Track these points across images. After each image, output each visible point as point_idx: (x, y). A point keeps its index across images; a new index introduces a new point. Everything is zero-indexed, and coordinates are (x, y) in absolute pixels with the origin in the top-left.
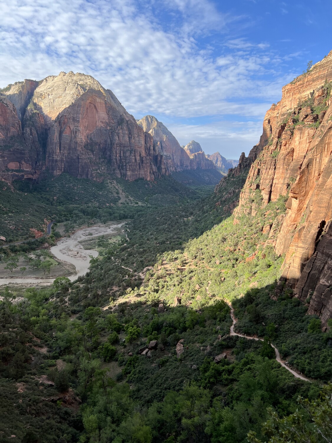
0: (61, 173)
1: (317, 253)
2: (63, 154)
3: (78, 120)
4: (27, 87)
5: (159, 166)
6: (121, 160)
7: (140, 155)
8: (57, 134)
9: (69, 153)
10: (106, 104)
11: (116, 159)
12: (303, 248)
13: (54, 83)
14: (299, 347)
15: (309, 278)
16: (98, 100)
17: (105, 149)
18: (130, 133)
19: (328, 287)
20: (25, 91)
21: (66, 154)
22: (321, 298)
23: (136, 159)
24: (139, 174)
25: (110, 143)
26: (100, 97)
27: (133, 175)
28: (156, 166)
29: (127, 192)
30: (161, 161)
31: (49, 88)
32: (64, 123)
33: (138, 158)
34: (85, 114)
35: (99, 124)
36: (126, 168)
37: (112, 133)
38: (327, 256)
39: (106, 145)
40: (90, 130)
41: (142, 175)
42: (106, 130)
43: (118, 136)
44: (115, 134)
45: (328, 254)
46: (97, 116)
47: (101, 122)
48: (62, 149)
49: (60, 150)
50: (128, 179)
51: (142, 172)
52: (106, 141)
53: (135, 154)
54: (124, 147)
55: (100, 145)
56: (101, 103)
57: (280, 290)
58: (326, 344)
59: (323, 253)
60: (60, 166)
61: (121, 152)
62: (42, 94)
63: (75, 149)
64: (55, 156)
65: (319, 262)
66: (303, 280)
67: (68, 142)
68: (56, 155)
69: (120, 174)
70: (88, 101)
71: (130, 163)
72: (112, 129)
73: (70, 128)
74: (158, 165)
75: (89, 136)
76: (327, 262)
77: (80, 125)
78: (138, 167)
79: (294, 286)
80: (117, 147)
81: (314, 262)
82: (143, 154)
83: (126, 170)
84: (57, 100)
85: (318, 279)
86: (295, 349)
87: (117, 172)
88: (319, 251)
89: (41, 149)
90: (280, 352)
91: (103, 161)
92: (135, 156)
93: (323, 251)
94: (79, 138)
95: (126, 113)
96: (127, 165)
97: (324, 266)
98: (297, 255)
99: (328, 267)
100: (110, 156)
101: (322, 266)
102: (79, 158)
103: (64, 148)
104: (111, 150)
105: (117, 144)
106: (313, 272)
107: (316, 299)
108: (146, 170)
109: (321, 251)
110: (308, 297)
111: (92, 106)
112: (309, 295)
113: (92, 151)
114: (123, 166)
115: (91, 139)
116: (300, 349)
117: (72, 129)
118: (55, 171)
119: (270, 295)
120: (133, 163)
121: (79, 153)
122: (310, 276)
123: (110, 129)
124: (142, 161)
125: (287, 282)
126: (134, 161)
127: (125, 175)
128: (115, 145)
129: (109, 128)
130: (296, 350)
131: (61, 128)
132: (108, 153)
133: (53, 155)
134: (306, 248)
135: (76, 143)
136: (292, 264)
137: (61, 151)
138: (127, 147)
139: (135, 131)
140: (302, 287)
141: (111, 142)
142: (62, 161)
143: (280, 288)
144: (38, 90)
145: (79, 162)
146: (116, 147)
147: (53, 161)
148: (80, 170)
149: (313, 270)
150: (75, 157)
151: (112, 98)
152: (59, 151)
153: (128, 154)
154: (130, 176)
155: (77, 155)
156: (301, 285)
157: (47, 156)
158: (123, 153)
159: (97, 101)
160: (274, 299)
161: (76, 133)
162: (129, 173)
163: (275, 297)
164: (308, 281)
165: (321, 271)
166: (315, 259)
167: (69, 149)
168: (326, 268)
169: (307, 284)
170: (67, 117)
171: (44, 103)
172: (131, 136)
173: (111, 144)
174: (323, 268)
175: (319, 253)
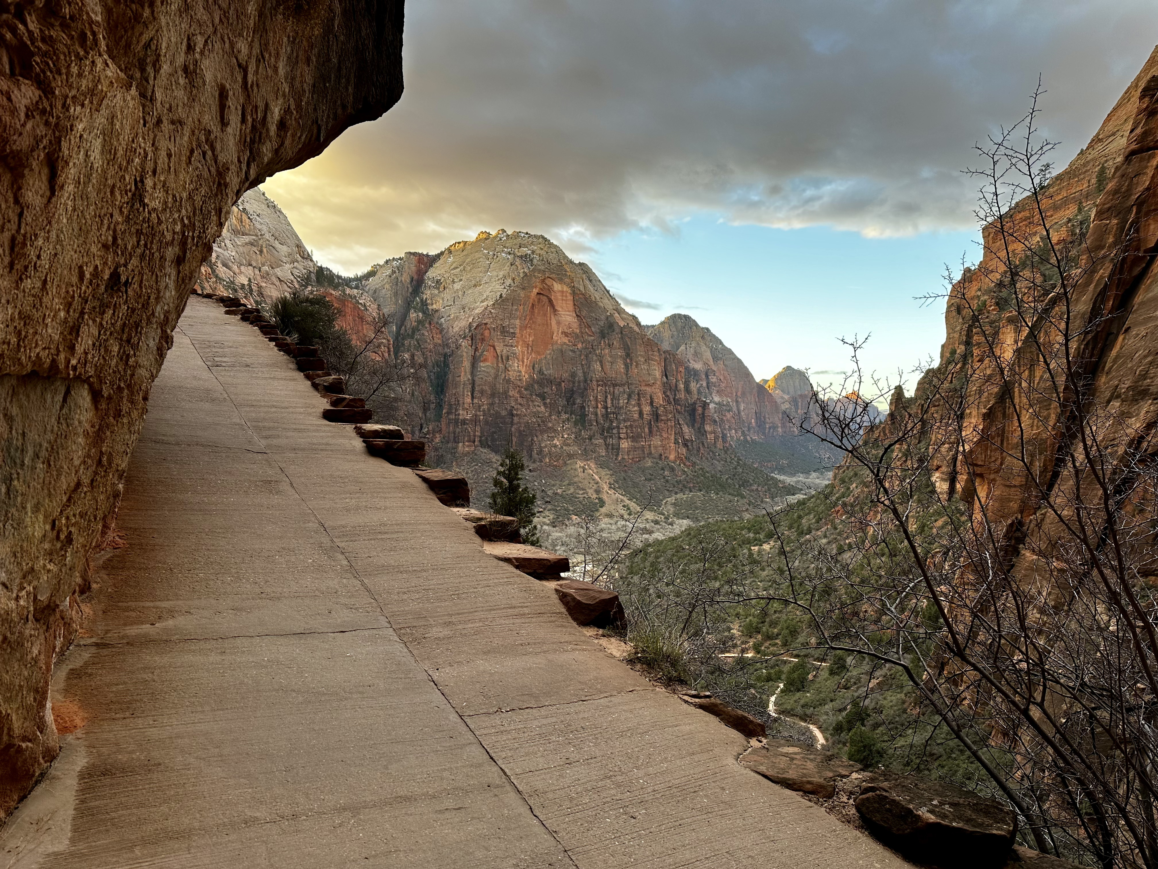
0: (473, 448)
2: (480, 407)
3: (512, 331)
4: (409, 268)
5: (699, 428)
6: (606, 415)
7: (652, 403)
8: (467, 364)
9: (492, 404)
10: (574, 293)
11: (596, 415)
13: (467, 255)
16: (557, 287)
17: (572, 392)
18: (628, 355)
20: (405, 278)
21: (485, 407)
23: (641, 413)
24: (650, 446)
25: (582, 378)
26: (561, 281)
27: (635, 449)
28: (693, 426)
29: (619, 488)
30: (703, 416)
31: (455, 269)
32: (483, 340)
33: (647, 409)
34: (528, 317)
35: (559, 339)
36: (619, 433)
37: (587, 356)
39: (574, 383)
40: (538, 353)
41: (656, 447)
42: (573, 351)
43: (601, 362)
44: (595, 358)
46: (554, 322)
47: (562, 333)
48: (477, 394)
49: (473, 398)
50: (623, 459)
51: (656, 441)
52: (573, 375)
53: (639, 400)
54: (615, 385)
55: (559, 384)
56: (562, 292)
60: (472, 434)
61: (606, 397)
62: (440, 280)
63: (506, 393)
64: (461, 412)
67: (490, 379)
68: (463, 409)
69: (604, 447)
70: (536, 291)
71: (628, 420)
72: (586, 348)
73: (495, 349)
74: (697, 425)
75: (536, 366)
77: (518, 342)
78: (647, 430)
80: (598, 385)
82: (659, 399)
83: (620, 438)
84: (470, 291)
87: (597, 442)
89: (432, 398)
91: (568, 419)
92: (639, 405)
94: (515, 371)
95: (620, 311)
96: (622, 426)
100: (583, 407)
102: (513, 415)
103: (482, 392)
104: (583, 395)
105: (598, 381)
108: (665, 435)
111: (544, 299)
113: (543, 398)
114: (611, 428)
115: (540, 372)
117: (498, 351)
118: (461, 444)
120: (634, 421)
121: (513, 404)
123: (582, 348)
124: (656, 416)
126: (636, 416)
127: (617, 449)
128: (595, 383)
129: (580, 346)
131: (476, 350)
132: (579, 401)
133: (456, 410)
135: (508, 381)
137: (476, 401)
138: (623, 385)
139: (640, 351)
141: (584, 376)
142: (475, 420)
144: (432, 273)
145: (512, 423)
146: (595, 387)
147: (456, 421)
148: (514, 439)
150: (504, 413)
151: (591, 281)
152: (468, 400)
153: (622, 402)
154: (629, 451)
155: (509, 408)
157: (444, 411)
158: (612, 400)
159: (555, 289)
161: (508, 359)
162: (625, 445)
167: (493, 395)
170: (488, 326)
171: (443, 299)
172: (631, 360)
173: (585, 381)
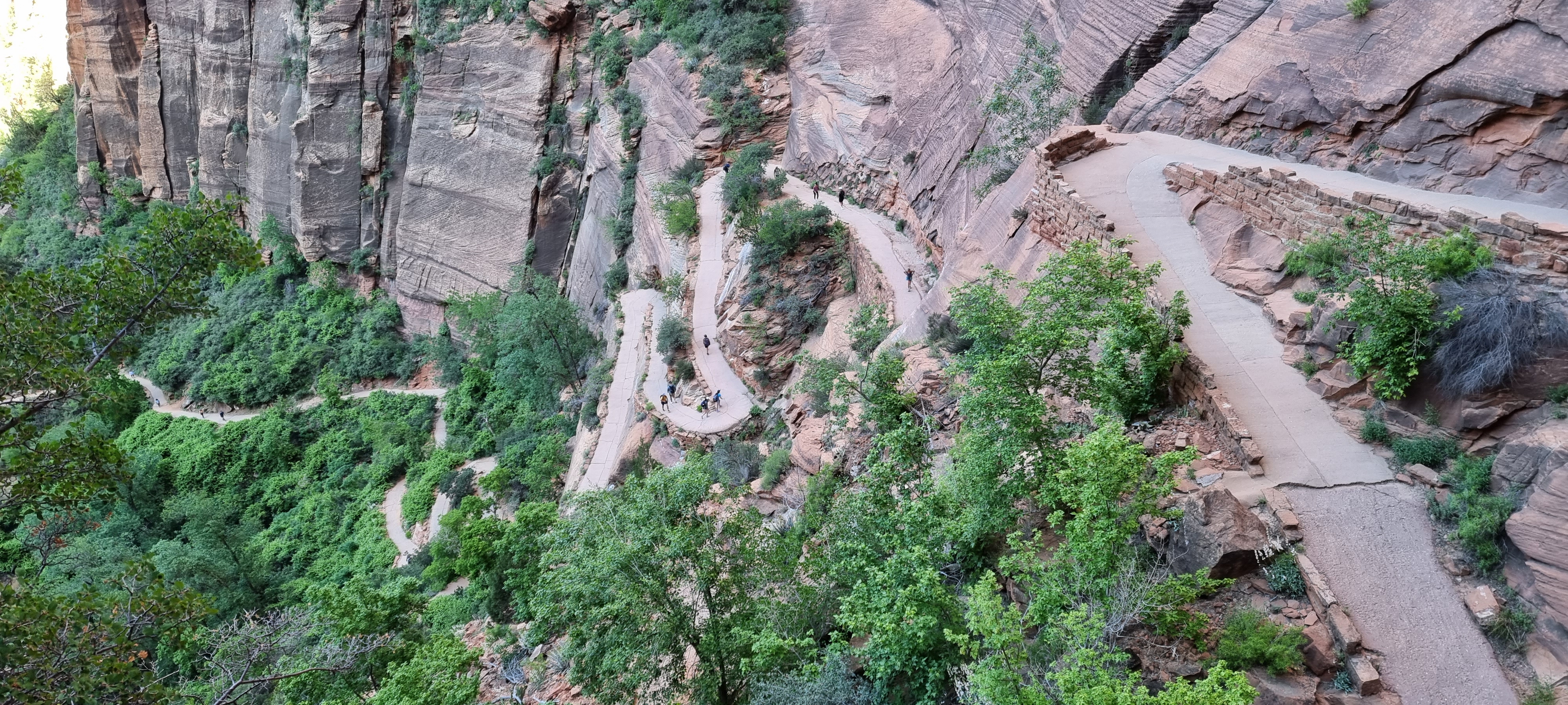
1: (156, 27)
12: (102, 22)
14: (206, 341)
15: (167, 121)
19: (230, 129)
22: (222, 170)
38: (187, 30)
45: (186, 20)
57: (97, 196)
58: (282, 296)
59: (171, 24)
65: (175, 56)
66: (154, 135)
76: (194, 49)
79: (138, 167)
81: (158, 63)
85: (195, 113)
86: (197, 351)
88: (159, 20)
90: (158, 383)
93: (168, 14)
97: (193, 65)
98: (94, 56)
99: (203, 65)
101: (188, 68)
106: (169, 98)
107: (212, 181)
109: (163, 17)
110: (192, 183)
112: (191, 175)
116: (210, 344)
119: (71, 228)
122: (168, 113)
125: (108, 164)
130: (202, 354)
134: (113, 20)
136: (93, 92)
140: (161, 157)
143: (95, 189)
149: (167, 90)
156: (155, 153)
160: (87, 233)
163: (89, 225)
164: (171, 132)
165: (192, 87)
166: (158, 51)
168: (199, 71)
169: (171, 145)
174: (194, 72)
175: (160, 27)
